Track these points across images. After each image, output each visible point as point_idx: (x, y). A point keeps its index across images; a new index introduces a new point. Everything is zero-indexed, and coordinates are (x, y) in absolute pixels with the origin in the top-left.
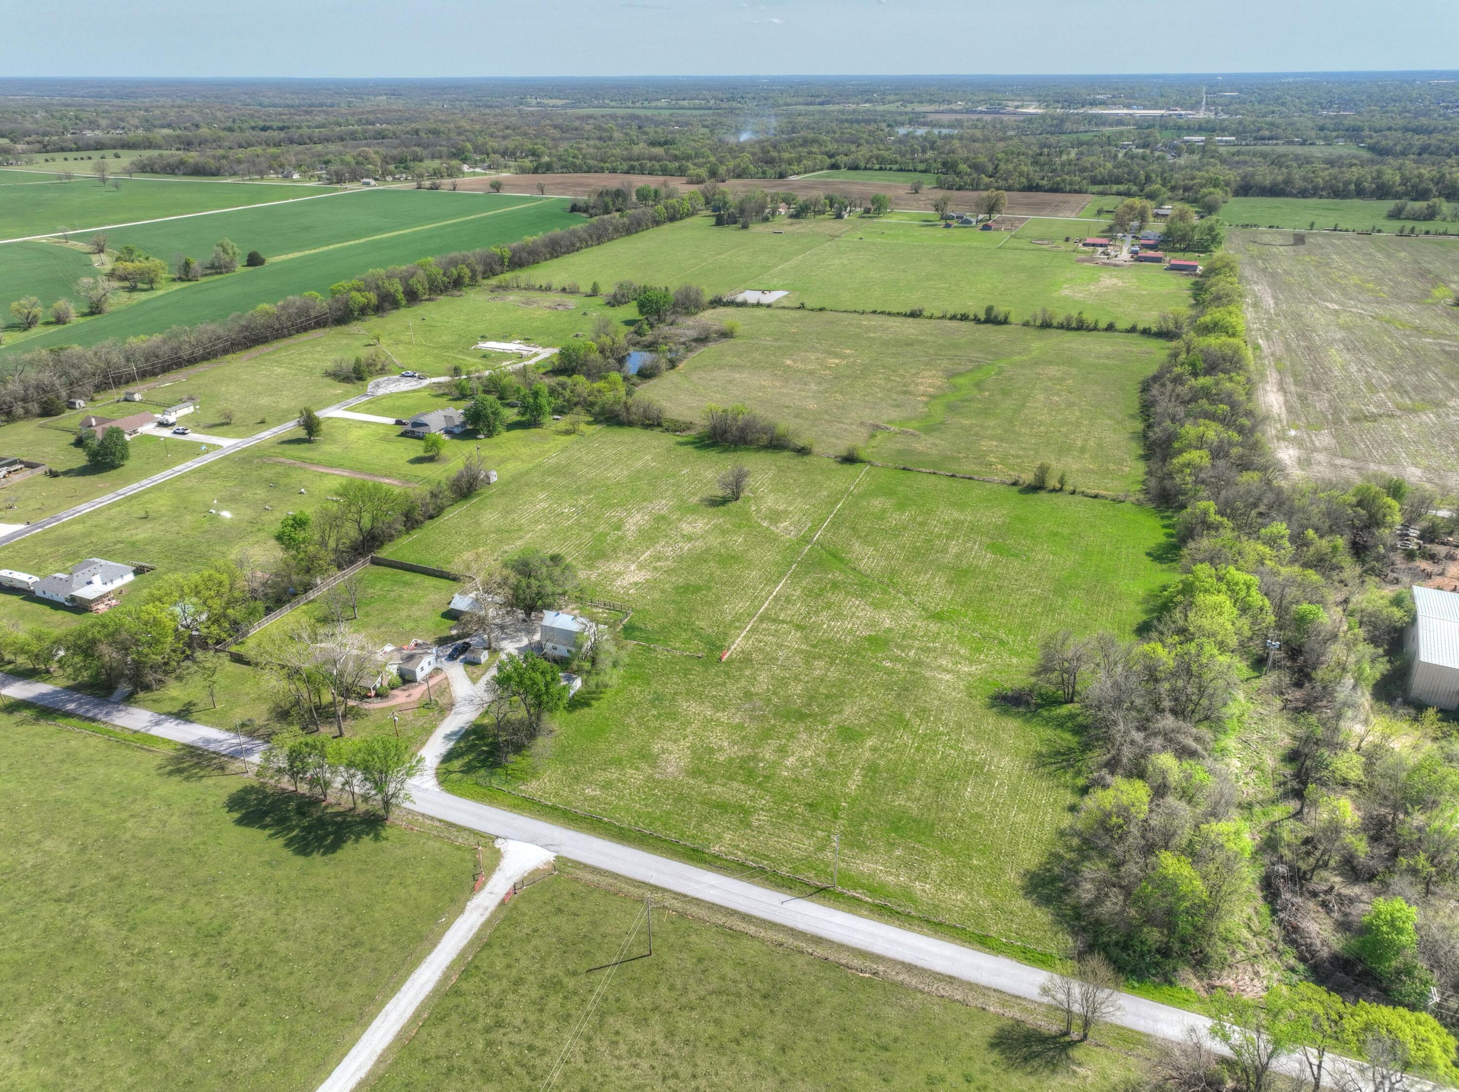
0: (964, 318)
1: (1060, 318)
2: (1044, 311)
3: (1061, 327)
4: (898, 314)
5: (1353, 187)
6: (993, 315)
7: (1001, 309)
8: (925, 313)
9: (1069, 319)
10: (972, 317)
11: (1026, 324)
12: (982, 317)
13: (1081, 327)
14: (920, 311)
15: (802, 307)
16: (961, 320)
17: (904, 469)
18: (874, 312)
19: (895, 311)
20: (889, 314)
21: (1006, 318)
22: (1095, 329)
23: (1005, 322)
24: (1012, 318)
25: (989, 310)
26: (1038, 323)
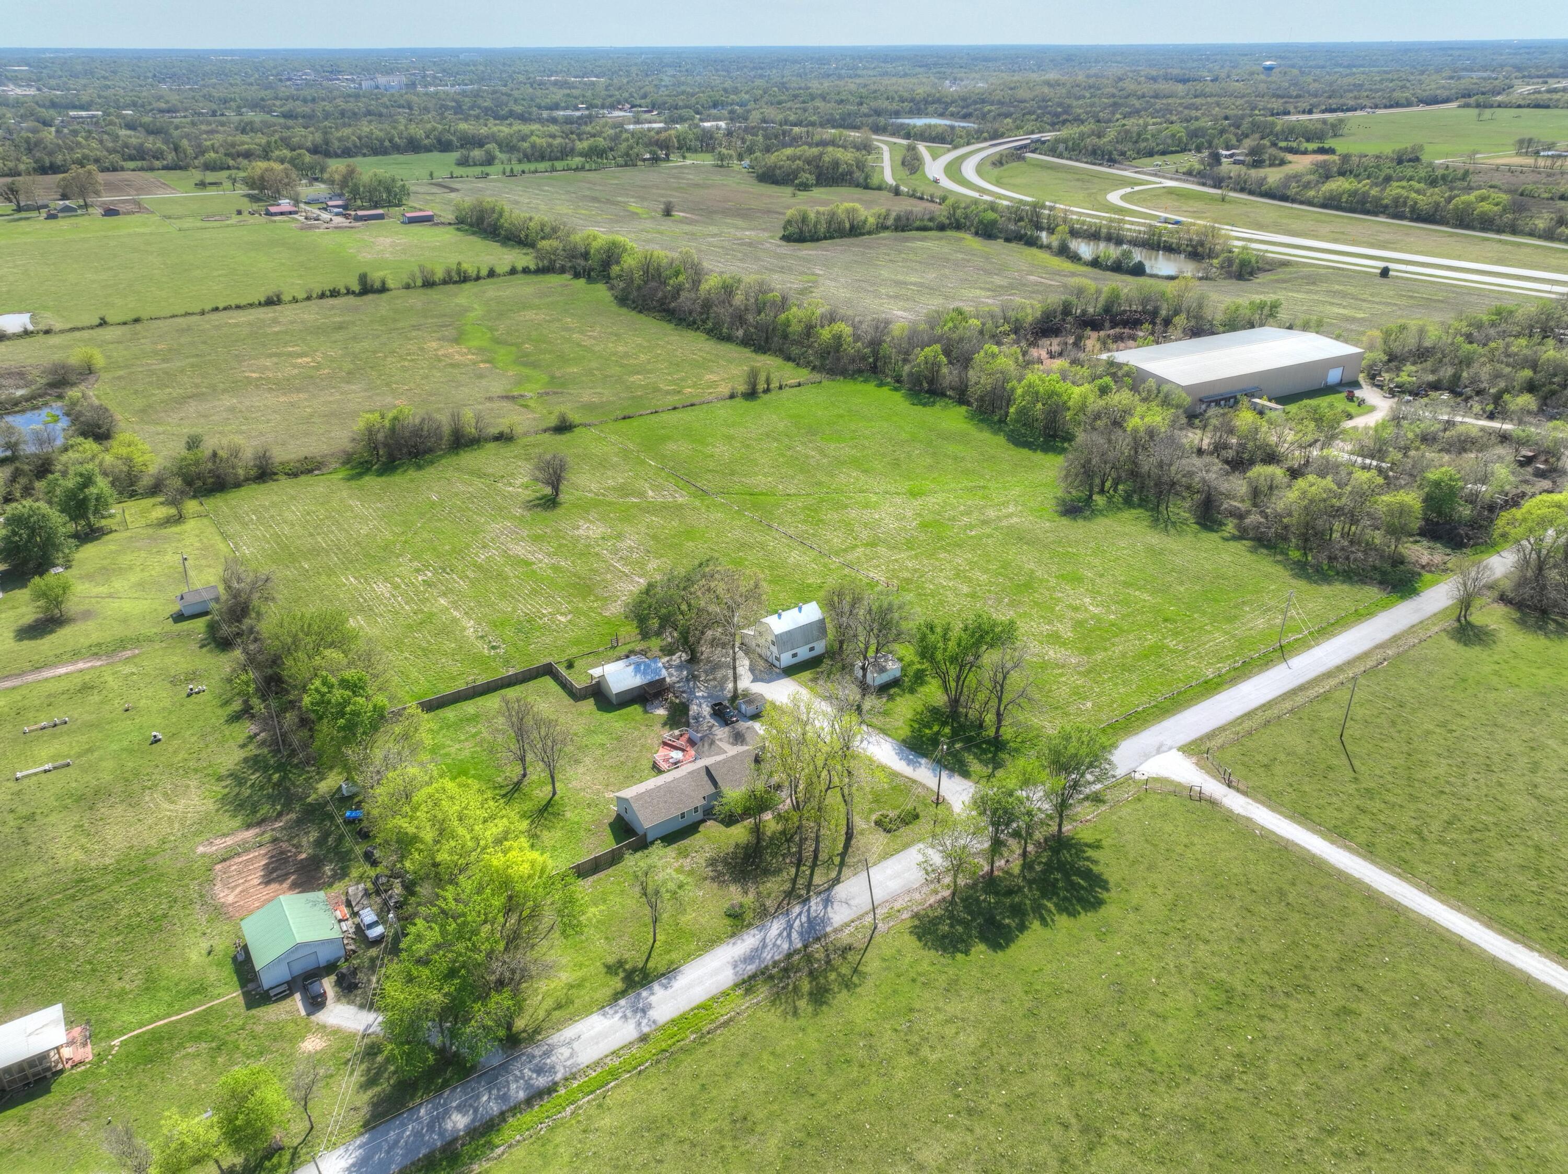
0: (334, 293)
1: (439, 274)
2: (422, 269)
3: (445, 282)
4: (251, 305)
5: (387, 143)
6: (369, 281)
7: (376, 277)
8: (286, 297)
9: (448, 272)
10: (343, 291)
11: (407, 287)
12: (357, 288)
13: (464, 278)
14: (278, 296)
15: (103, 323)
16: (332, 296)
17: (624, 418)
18: (216, 309)
19: (243, 302)
20: (238, 307)
21: (383, 283)
22: (478, 278)
23: (383, 289)
24: (390, 284)
25: (363, 279)
26: (419, 282)
